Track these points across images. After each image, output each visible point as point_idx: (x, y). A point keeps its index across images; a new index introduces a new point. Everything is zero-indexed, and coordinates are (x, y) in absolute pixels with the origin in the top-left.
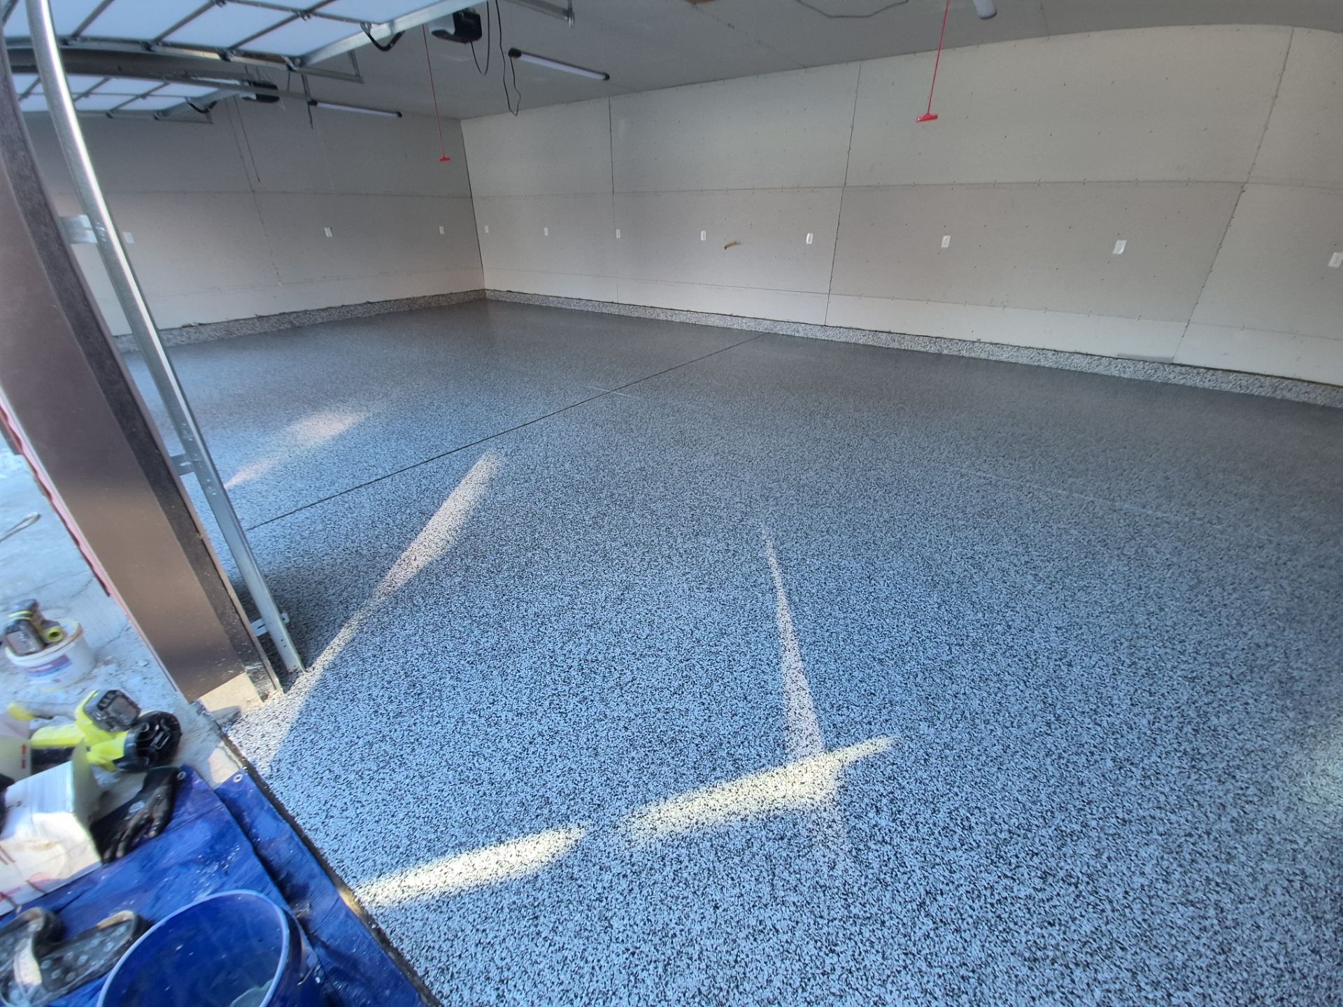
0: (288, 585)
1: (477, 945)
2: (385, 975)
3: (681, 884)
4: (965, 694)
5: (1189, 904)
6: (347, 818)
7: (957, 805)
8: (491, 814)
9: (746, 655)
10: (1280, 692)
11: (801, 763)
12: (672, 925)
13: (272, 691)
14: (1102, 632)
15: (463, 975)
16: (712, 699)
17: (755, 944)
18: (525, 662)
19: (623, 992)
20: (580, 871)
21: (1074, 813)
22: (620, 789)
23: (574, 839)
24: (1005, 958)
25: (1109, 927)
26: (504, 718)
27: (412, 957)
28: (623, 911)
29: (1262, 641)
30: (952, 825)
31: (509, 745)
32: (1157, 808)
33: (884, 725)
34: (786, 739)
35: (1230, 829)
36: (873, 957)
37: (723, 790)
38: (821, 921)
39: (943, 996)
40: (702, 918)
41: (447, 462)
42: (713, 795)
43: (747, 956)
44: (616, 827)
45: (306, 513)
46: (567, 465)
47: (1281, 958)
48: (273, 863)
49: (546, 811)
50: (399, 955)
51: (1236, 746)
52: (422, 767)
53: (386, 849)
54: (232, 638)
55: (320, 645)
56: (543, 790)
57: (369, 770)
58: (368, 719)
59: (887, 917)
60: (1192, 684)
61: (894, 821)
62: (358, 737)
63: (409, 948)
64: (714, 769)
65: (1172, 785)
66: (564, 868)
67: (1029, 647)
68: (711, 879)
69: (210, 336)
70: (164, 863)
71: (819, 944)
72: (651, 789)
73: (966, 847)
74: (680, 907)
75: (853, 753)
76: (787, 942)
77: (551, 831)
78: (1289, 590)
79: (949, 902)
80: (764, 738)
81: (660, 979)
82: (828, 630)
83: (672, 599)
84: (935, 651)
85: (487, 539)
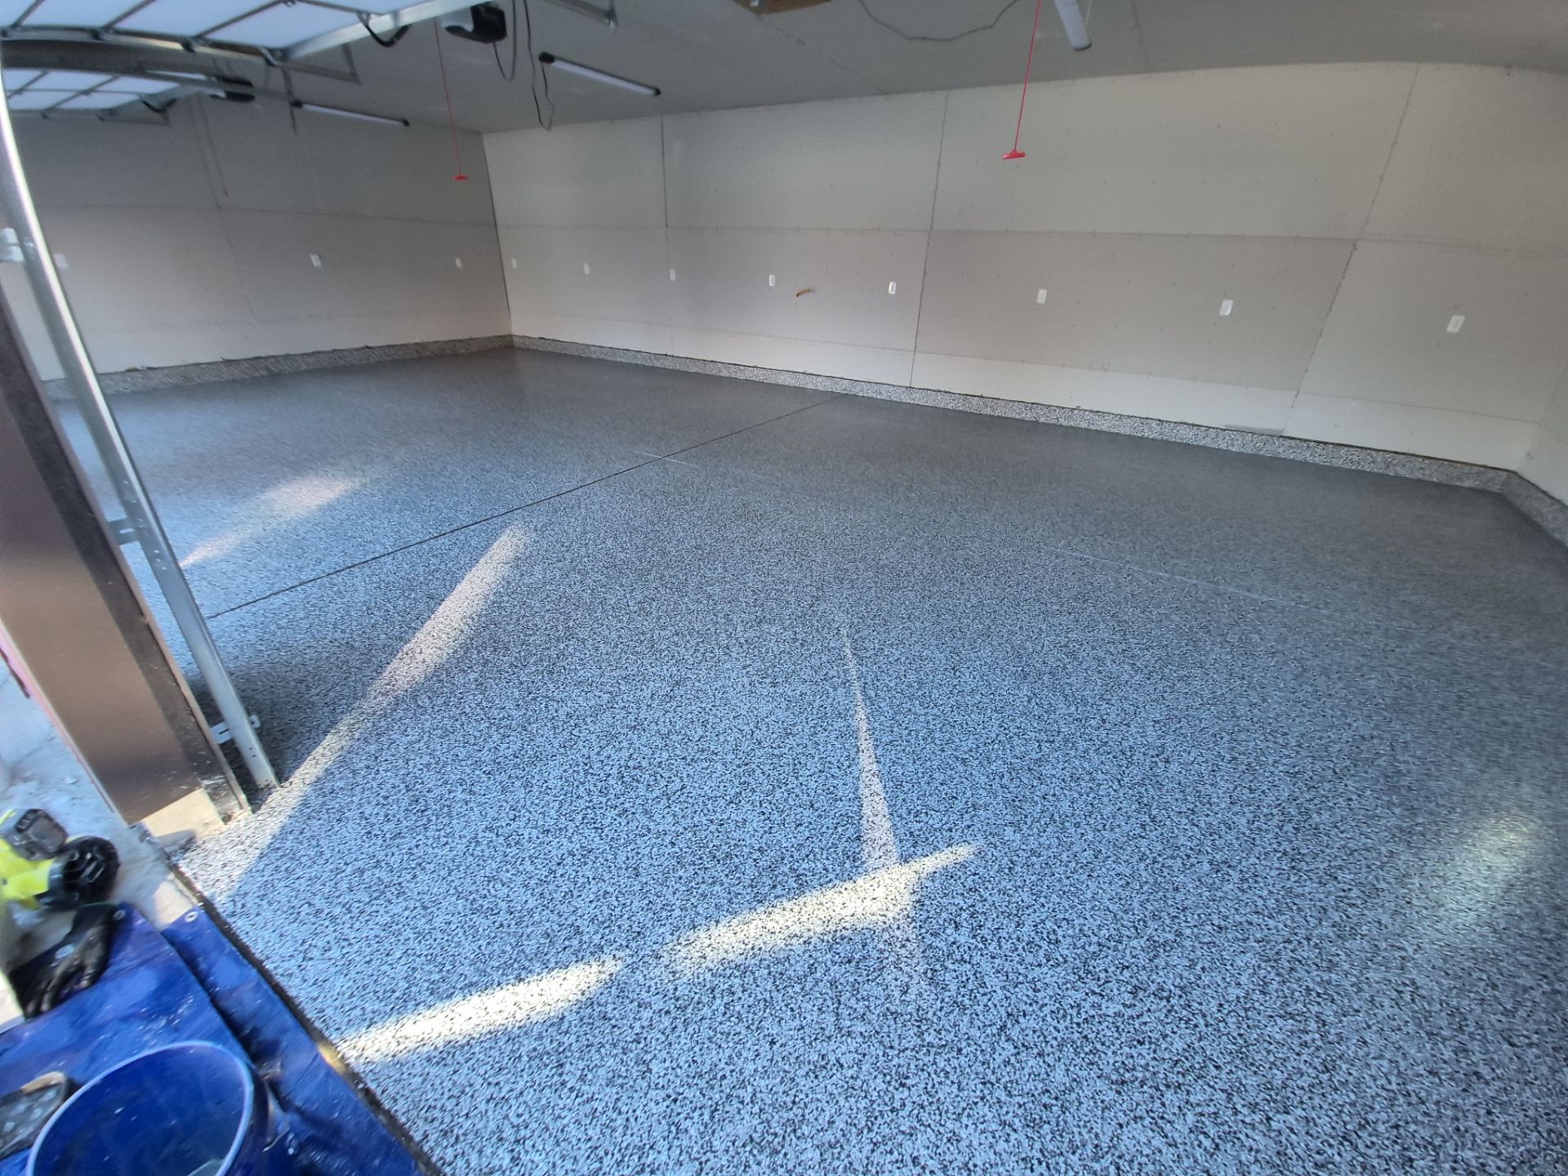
0: (260, 683)
1: (488, 1101)
2: (374, 1143)
3: (732, 1019)
4: (1054, 795)
5: (1288, 1017)
6: (330, 959)
7: (1043, 917)
8: (509, 948)
9: (813, 757)
10: (1386, 787)
11: (873, 876)
12: (722, 1065)
13: (237, 811)
14: (1202, 725)
15: (471, 1137)
16: (774, 808)
17: (816, 1082)
18: (554, 771)
19: (662, 1145)
20: (615, 1009)
21: (1168, 922)
22: (664, 914)
23: (608, 973)
24: (1091, 1082)
25: (1202, 1044)
26: (526, 837)
27: (408, 1120)
28: (664, 1052)
29: (1367, 733)
30: (1037, 939)
31: (532, 868)
32: (1255, 913)
33: (966, 831)
34: (857, 851)
35: (1331, 934)
36: (948, 1089)
37: (784, 910)
38: (891, 1052)
40: (757, 1056)
41: (462, 538)
42: (772, 916)
43: (807, 1096)
44: (658, 957)
45: (284, 598)
46: (609, 542)
47: (1393, 1079)
48: (234, 1016)
49: (575, 942)
50: (391, 1117)
51: (1338, 845)
52: (424, 896)
53: (378, 994)
54: (186, 746)
55: (300, 755)
56: (573, 918)
57: (359, 901)
58: (359, 842)
59: (964, 1044)
60: (1294, 780)
61: (974, 937)
62: (346, 864)
63: (405, 1109)
64: (774, 887)
65: (1270, 888)
66: (595, 1006)
67: (1125, 743)
68: (768, 1011)
69: (161, 382)
70: (99, 1018)
71: (888, 1078)
72: (701, 912)
73: (1051, 963)
74: (731, 1044)
75: (931, 863)
76: (852, 1077)
77: (581, 965)
78: (1396, 678)
79: (1032, 1024)
80: (832, 850)
81: (706, 1127)
82: (906, 728)
83: (731, 693)
84: (1023, 749)
85: (510, 628)
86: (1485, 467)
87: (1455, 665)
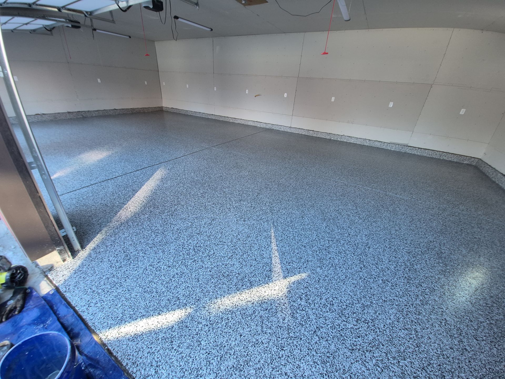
0: (77, 217)
1: (148, 353)
2: (110, 366)
3: (228, 328)
4: (333, 258)
5: (406, 329)
6: (97, 307)
7: (329, 297)
8: (156, 304)
9: (256, 244)
10: (438, 257)
11: (274, 283)
12: (224, 343)
13: (68, 258)
14: (380, 237)
15: (142, 365)
16: (243, 260)
17: (255, 348)
18: (172, 247)
19: (204, 368)
20: (190, 324)
21: (368, 299)
22: (207, 294)
23: (188, 312)
24: (343, 349)
25: (378, 337)
26: (163, 268)
27: (121, 359)
28: (206, 338)
29: (432, 240)
30: (327, 303)
31: (164, 278)
32: (396, 296)
33: (305, 269)
34: (270, 274)
35: (420, 303)
36: (297, 351)
37: (246, 293)
38: (279, 339)
39: (321, 363)
40: (236, 340)
41: (144, 171)
42: (242, 295)
43: (252, 353)
44: (205, 308)
45: (85, 189)
46: (192, 174)
47: (439, 350)
48: (66, 324)
49: (178, 302)
50: (116, 358)
51: (422, 275)
52: (129, 287)
53: (113, 318)
54: (51, 236)
55: (89, 240)
56: (177, 294)
57: (107, 288)
58: (108, 269)
59: (302, 337)
60: (409, 254)
61: (306, 302)
62: (103, 276)
63: (121, 355)
64: (243, 286)
65: (401, 288)
66: (184, 323)
67: (355, 241)
68: (240, 325)
69: (47, 119)
70: (21, 324)
71: (278, 347)
72: (219, 293)
73: (331, 311)
74: (227, 336)
75: (293, 279)
76: (266, 347)
77: (179, 310)
79: (324, 331)
80: (262, 274)
81: (219, 362)
82: (286, 236)
83: (230, 223)
85: (159, 201)
86: (471, 157)
87: (460, 219)
